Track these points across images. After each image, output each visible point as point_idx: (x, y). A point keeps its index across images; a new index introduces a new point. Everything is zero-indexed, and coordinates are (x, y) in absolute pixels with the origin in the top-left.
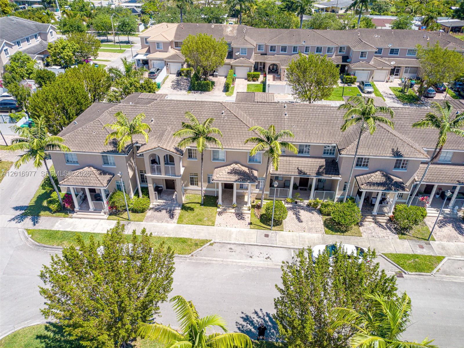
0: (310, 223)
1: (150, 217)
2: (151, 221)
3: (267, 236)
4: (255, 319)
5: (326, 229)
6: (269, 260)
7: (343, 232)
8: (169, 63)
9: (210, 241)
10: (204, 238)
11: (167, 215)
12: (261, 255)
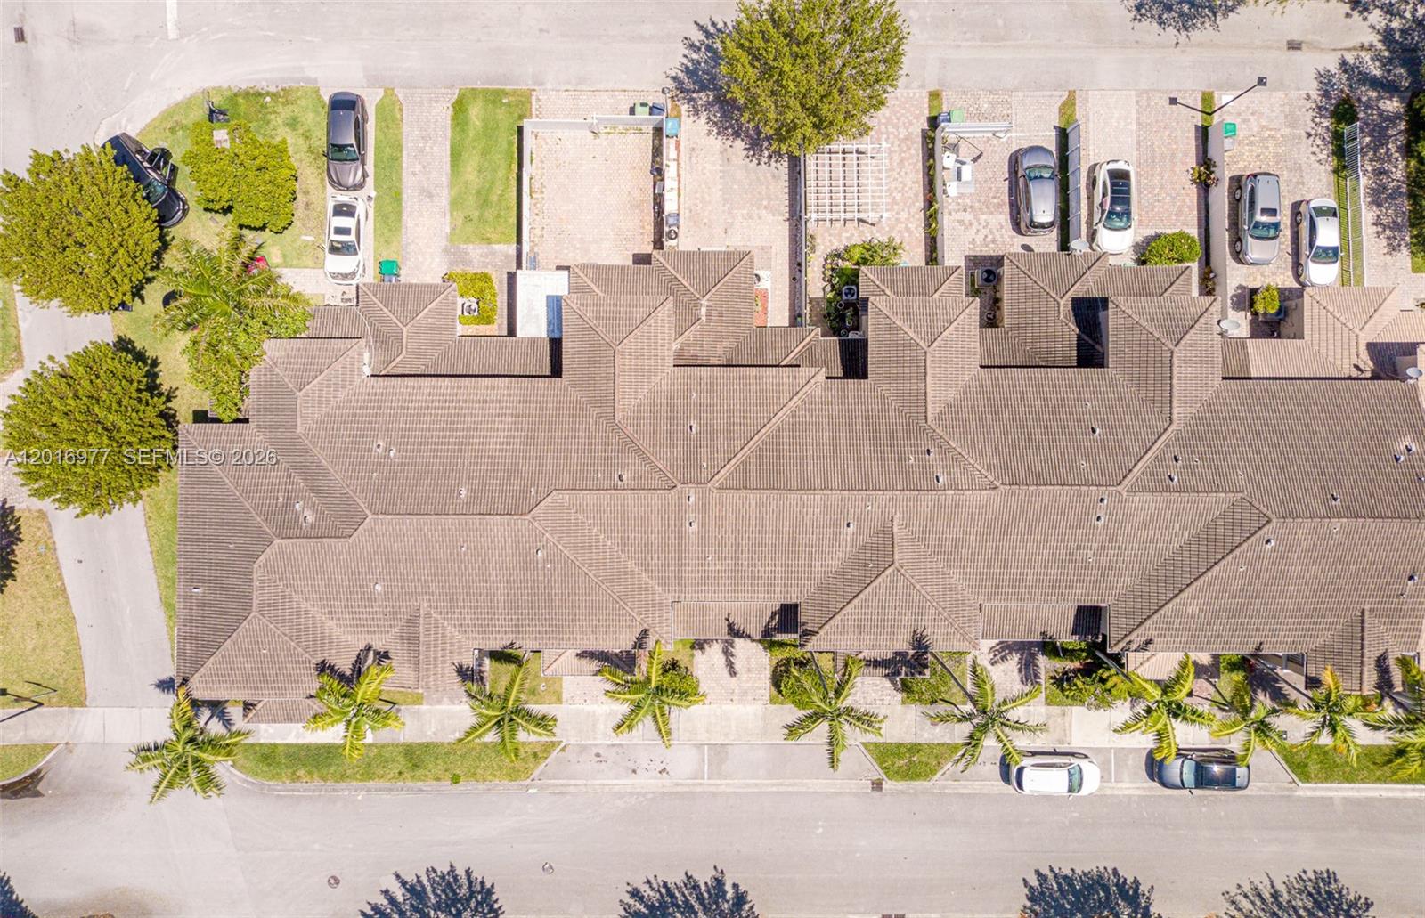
2: (439, 702)
4: (646, 891)
5: (773, 689)
6: (664, 774)
9: (559, 744)
12: (652, 766)
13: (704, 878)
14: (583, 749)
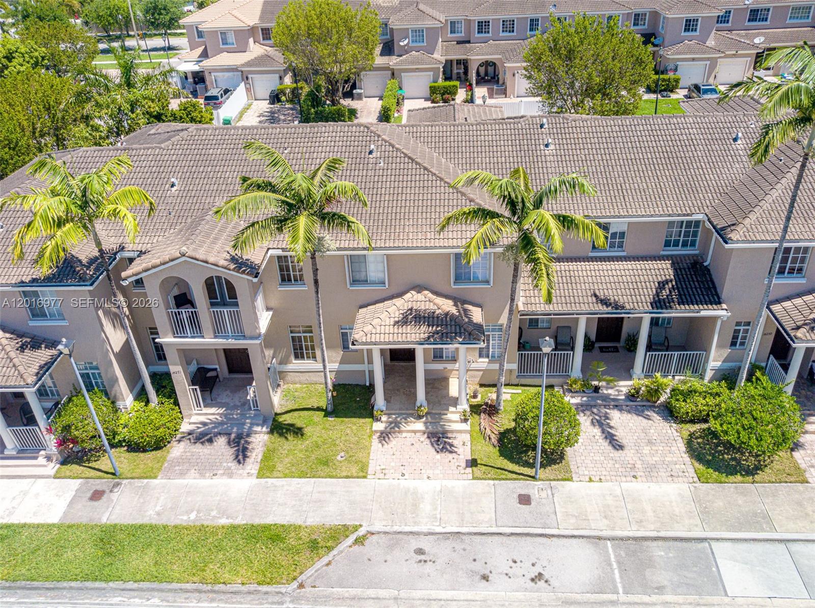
0: (646, 450)
1: (180, 461)
2: (182, 474)
3: (525, 500)
5: (697, 465)
6: (541, 584)
7: (751, 471)
8: (250, 76)
9: (356, 528)
10: (336, 521)
11: (229, 452)
12: (517, 570)
14: (396, 537)
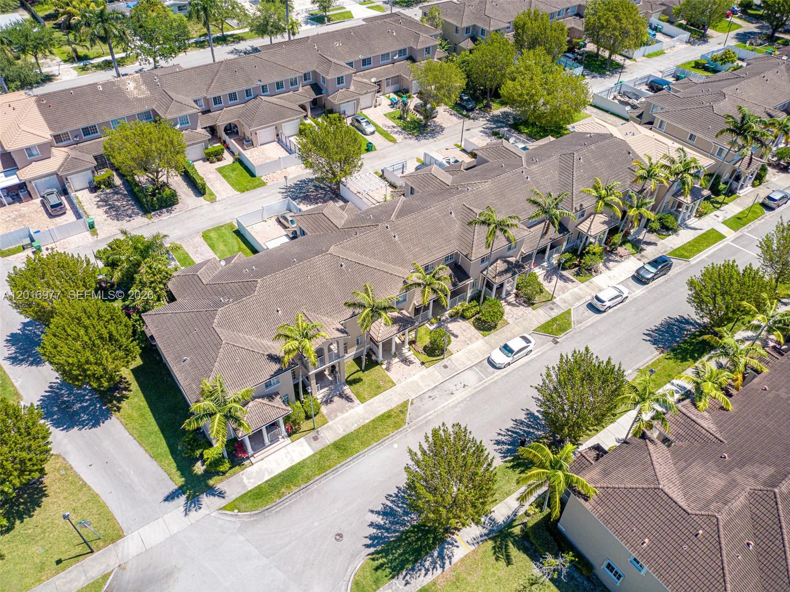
0: (465, 334)
1: (330, 413)
3: (445, 366)
5: (480, 332)
6: (466, 387)
7: (495, 327)
8: (68, 177)
9: (408, 400)
10: (401, 402)
11: (344, 401)
12: (458, 387)
13: (522, 416)
14: (420, 397)
